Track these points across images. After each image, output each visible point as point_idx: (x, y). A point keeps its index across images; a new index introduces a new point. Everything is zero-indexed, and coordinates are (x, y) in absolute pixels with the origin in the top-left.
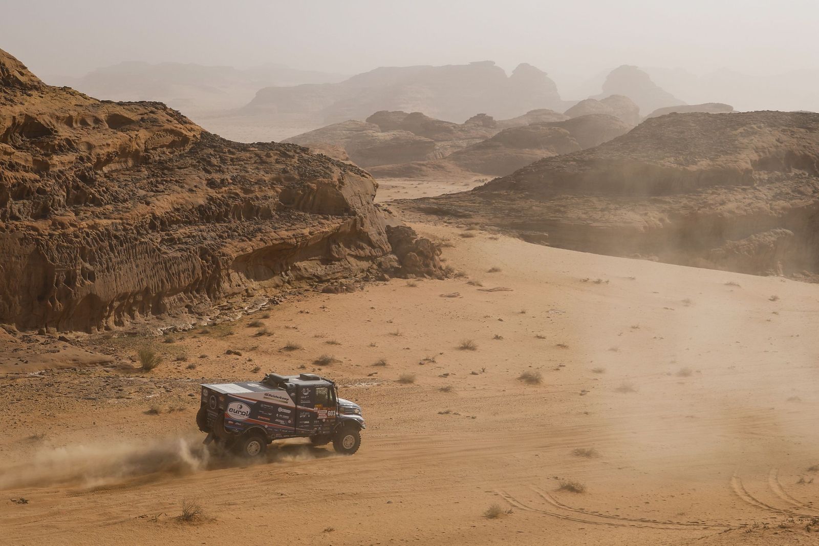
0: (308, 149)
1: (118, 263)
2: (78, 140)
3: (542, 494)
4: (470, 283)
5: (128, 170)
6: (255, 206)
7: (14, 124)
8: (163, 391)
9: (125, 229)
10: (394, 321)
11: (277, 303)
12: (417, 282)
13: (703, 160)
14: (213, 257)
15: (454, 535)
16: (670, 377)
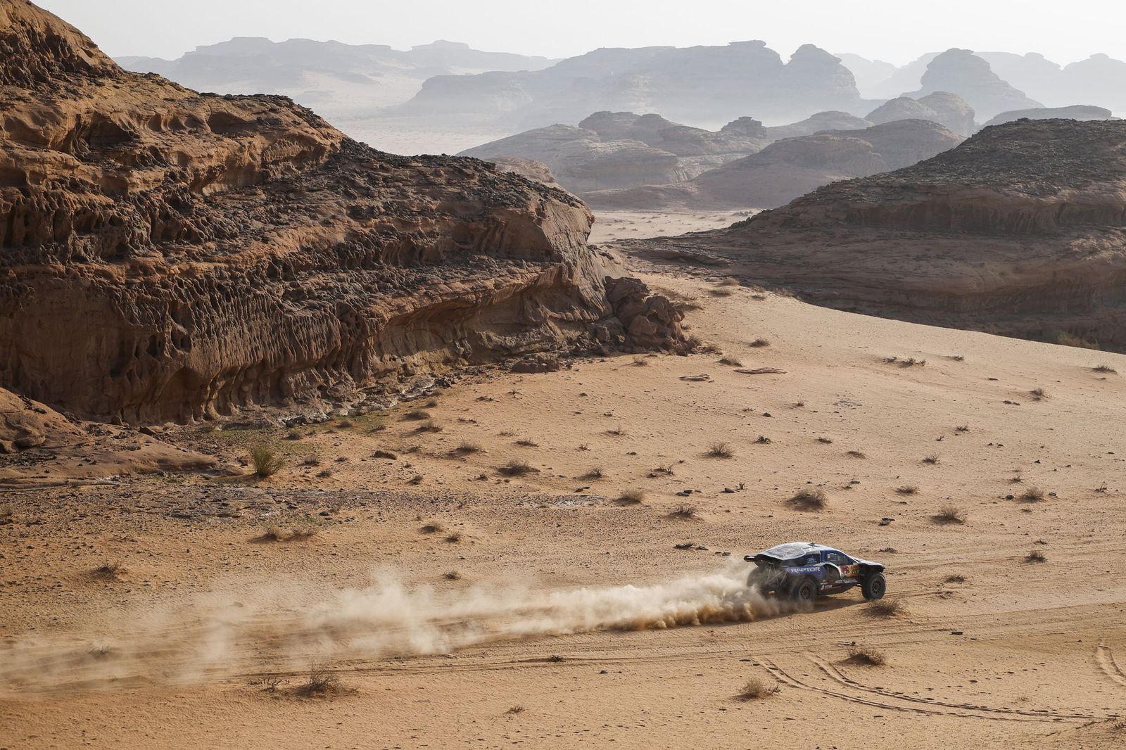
0: (494, 165)
1: (223, 325)
2: (168, 149)
3: (823, 666)
4: (725, 362)
5: (238, 193)
6: (417, 245)
7: (78, 125)
8: (284, 506)
9: (233, 277)
10: (613, 413)
11: (448, 386)
12: (648, 359)
13: (1065, 189)
14: (357, 318)
15: (694, 721)
16: (1010, 501)
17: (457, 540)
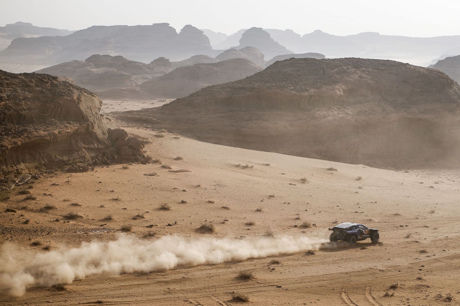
0: (57, 77)
4: (164, 167)
6: (22, 114)
10: (114, 190)
11: (38, 179)
12: (128, 166)
13: (312, 89)
16: (296, 228)
17: (48, 249)
